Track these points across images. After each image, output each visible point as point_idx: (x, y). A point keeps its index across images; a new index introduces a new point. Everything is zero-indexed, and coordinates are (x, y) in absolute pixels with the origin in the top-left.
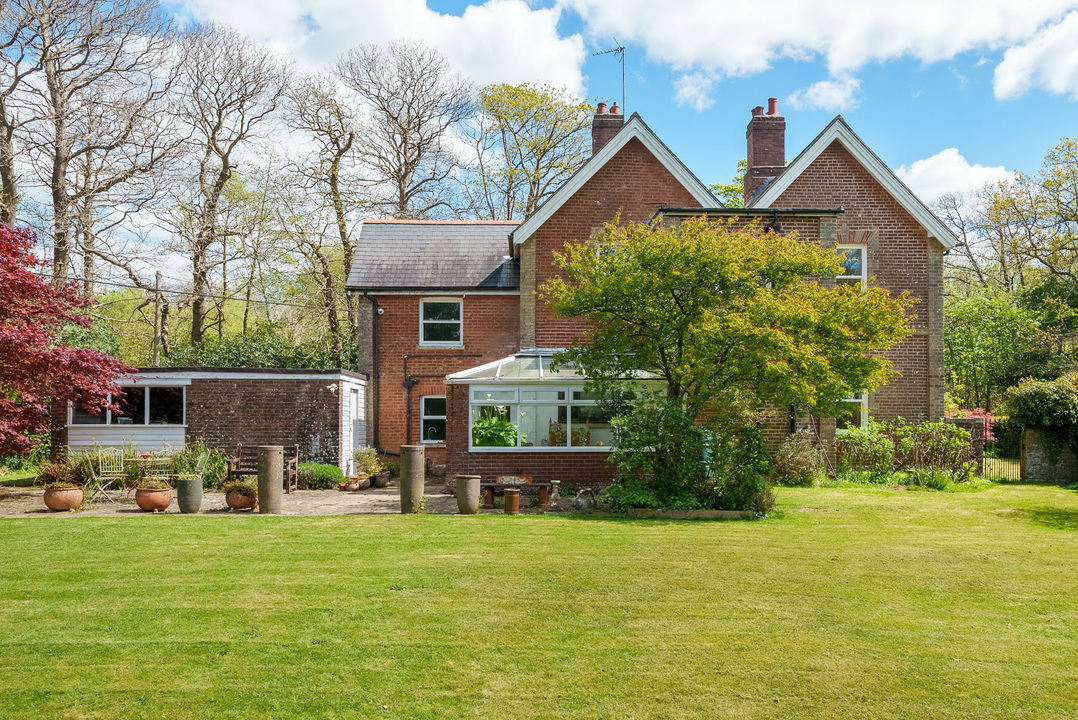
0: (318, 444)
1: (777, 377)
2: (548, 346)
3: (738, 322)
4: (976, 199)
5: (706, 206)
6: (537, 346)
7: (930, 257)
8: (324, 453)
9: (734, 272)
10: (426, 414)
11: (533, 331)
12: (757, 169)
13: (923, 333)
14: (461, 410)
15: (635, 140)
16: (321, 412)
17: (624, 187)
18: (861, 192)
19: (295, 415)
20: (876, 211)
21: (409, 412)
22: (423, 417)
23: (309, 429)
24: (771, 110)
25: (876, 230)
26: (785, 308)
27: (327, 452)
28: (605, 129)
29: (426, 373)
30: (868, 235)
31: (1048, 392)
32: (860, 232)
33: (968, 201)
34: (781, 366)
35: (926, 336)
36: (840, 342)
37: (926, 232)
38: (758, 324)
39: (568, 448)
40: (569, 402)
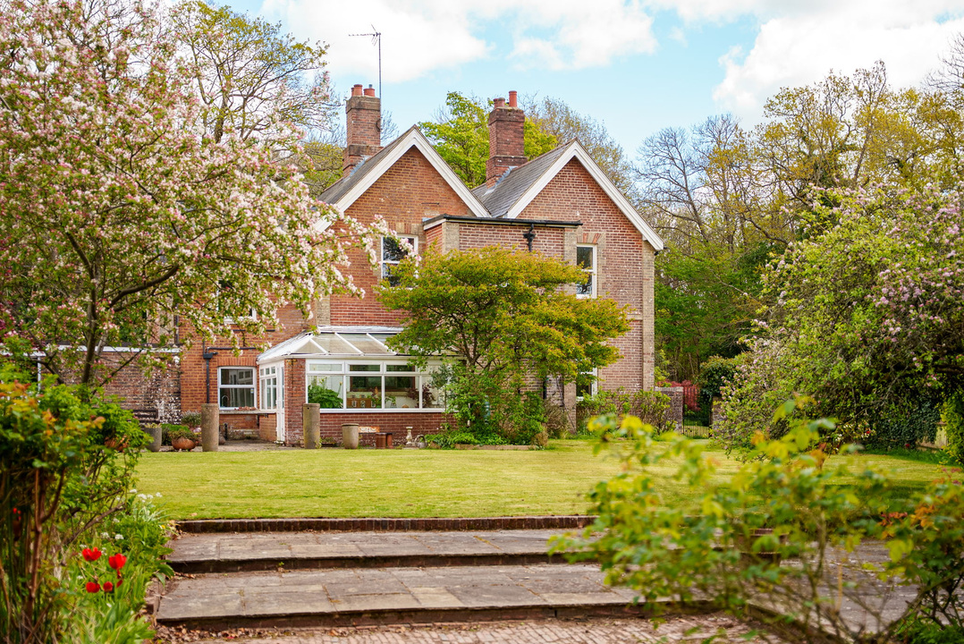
0: (162, 408)
2: (341, 324)
3: (530, 323)
4: (699, 137)
5: (478, 216)
6: (332, 324)
7: (645, 256)
8: (168, 416)
10: (222, 384)
11: (328, 311)
12: (500, 158)
13: (639, 318)
14: (300, 379)
15: (414, 148)
16: (165, 380)
17: (404, 187)
18: (593, 200)
19: (142, 383)
20: (604, 217)
21: (208, 381)
22: (220, 386)
23: (155, 395)
24: (512, 102)
25: (604, 233)
27: (171, 415)
28: (362, 111)
29: (223, 346)
30: (598, 236)
31: (728, 367)
32: (591, 233)
33: (690, 139)
34: (557, 352)
35: (641, 321)
36: (588, 335)
37: (641, 235)
39: (383, 409)
40: (383, 373)
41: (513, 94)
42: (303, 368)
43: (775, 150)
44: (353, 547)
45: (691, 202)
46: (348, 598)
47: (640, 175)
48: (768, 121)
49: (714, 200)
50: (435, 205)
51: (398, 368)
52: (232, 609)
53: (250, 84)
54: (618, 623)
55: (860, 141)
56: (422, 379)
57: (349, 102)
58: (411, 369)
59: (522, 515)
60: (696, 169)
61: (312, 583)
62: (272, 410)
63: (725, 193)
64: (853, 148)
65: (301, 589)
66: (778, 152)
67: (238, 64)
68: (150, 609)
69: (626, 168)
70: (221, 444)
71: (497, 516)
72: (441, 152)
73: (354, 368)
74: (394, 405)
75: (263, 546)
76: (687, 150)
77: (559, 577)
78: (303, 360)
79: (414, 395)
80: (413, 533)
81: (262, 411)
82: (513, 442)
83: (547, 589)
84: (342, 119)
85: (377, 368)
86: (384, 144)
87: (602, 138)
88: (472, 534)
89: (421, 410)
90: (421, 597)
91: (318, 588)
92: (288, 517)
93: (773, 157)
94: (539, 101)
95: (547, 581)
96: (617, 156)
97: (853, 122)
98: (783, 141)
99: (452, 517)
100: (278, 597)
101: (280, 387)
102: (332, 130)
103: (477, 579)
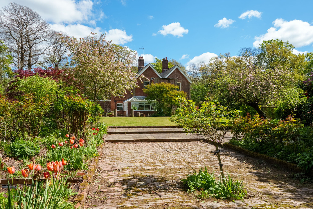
0: (108, 110)
1: (173, 101)
3: (169, 95)
5: (160, 78)
6: (136, 96)
7: (189, 84)
9: (167, 89)
10: (117, 106)
11: (135, 94)
12: (164, 68)
14: (130, 105)
15: (149, 67)
16: (108, 106)
17: (148, 73)
18: (180, 75)
19: (105, 106)
20: (182, 78)
21: (115, 106)
24: (166, 59)
26: (174, 94)
28: (141, 61)
29: (118, 100)
30: (181, 81)
32: (180, 81)
33: (197, 65)
34: (174, 100)
37: (188, 81)
38: (171, 96)
39: (144, 110)
40: (144, 104)
41: (166, 58)
42: (131, 103)
43: (211, 67)
44: (138, 130)
45: (197, 76)
46: (137, 138)
47: (188, 72)
48: (210, 62)
49: (201, 76)
50: (153, 76)
51: (147, 103)
52: (117, 139)
53: (123, 57)
54: (182, 142)
55: (226, 65)
56: (151, 105)
57: (139, 60)
58: (149, 103)
59: (167, 126)
60: (198, 71)
61: (131, 136)
62: (126, 111)
63: (203, 74)
64: (225, 66)
65: (129, 136)
66: (212, 67)
67: (121, 54)
68: (104, 138)
69: (186, 70)
70: (117, 116)
71: (162, 126)
72: (154, 68)
73: (139, 103)
74: (146, 110)
75: (123, 130)
76: (196, 67)
77: (173, 135)
78: (131, 102)
79: (149, 108)
80: (148, 129)
81: (124, 111)
82: (166, 116)
83: (171, 137)
84: (137, 63)
85: (143, 103)
86: (144, 66)
87: (182, 65)
88: (158, 129)
89: (151, 110)
90: (149, 138)
91: (132, 136)
92: (127, 126)
93: (211, 68)
94: (171, 59)
95: (171, 136)
96: (184, 68)
97: (224, 62)
98: (213, 65)
99: (155, 126)
100: (125, 137)
101: (127, 107)
102: (136, 64)
103: (158, 135)
